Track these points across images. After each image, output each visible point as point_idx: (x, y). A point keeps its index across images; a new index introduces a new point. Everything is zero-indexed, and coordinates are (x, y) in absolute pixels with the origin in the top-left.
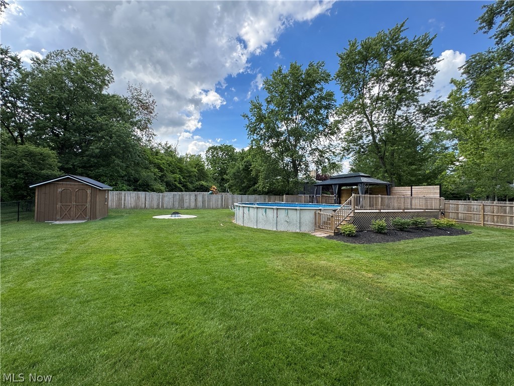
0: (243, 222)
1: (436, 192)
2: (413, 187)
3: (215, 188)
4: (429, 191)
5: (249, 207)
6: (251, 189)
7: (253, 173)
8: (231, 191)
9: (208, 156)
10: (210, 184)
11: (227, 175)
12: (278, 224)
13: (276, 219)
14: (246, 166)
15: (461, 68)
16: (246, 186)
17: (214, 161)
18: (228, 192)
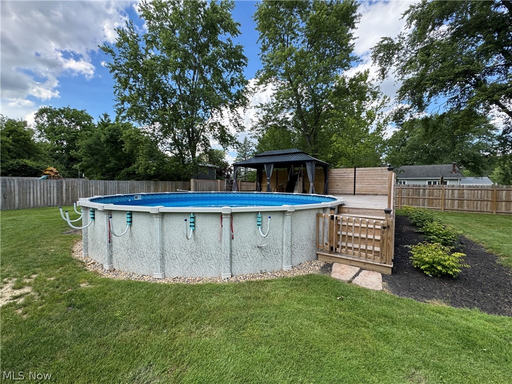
0: (111, 257)
1: (384, 175)
2: (357, 169)
3: (55, 170)
4: (377, 173)
5: (131, 213)
6: (123, 172)
7: (127, 147)
8: (87, 175)
9: (41, 122)
10: (43, 165)
11: (76, 150)
12: (235, 258)
13: (228, 246)
14: (112, 136)
15: (372, 49)
16: (112, 169)
17: (52, 131)
18: (81, 177)
